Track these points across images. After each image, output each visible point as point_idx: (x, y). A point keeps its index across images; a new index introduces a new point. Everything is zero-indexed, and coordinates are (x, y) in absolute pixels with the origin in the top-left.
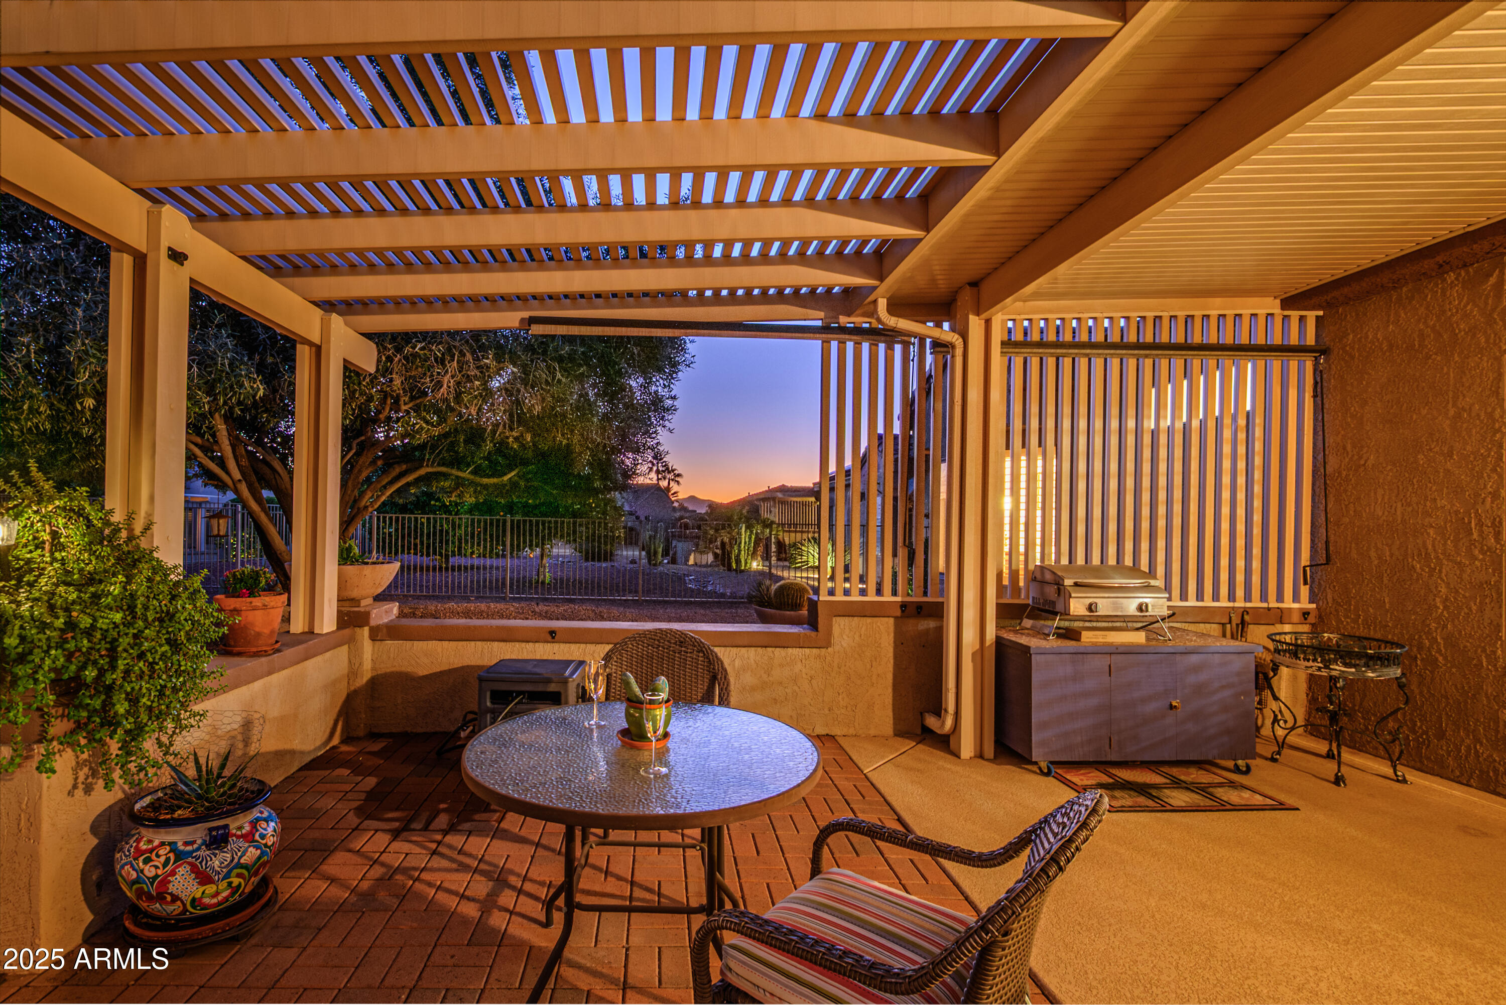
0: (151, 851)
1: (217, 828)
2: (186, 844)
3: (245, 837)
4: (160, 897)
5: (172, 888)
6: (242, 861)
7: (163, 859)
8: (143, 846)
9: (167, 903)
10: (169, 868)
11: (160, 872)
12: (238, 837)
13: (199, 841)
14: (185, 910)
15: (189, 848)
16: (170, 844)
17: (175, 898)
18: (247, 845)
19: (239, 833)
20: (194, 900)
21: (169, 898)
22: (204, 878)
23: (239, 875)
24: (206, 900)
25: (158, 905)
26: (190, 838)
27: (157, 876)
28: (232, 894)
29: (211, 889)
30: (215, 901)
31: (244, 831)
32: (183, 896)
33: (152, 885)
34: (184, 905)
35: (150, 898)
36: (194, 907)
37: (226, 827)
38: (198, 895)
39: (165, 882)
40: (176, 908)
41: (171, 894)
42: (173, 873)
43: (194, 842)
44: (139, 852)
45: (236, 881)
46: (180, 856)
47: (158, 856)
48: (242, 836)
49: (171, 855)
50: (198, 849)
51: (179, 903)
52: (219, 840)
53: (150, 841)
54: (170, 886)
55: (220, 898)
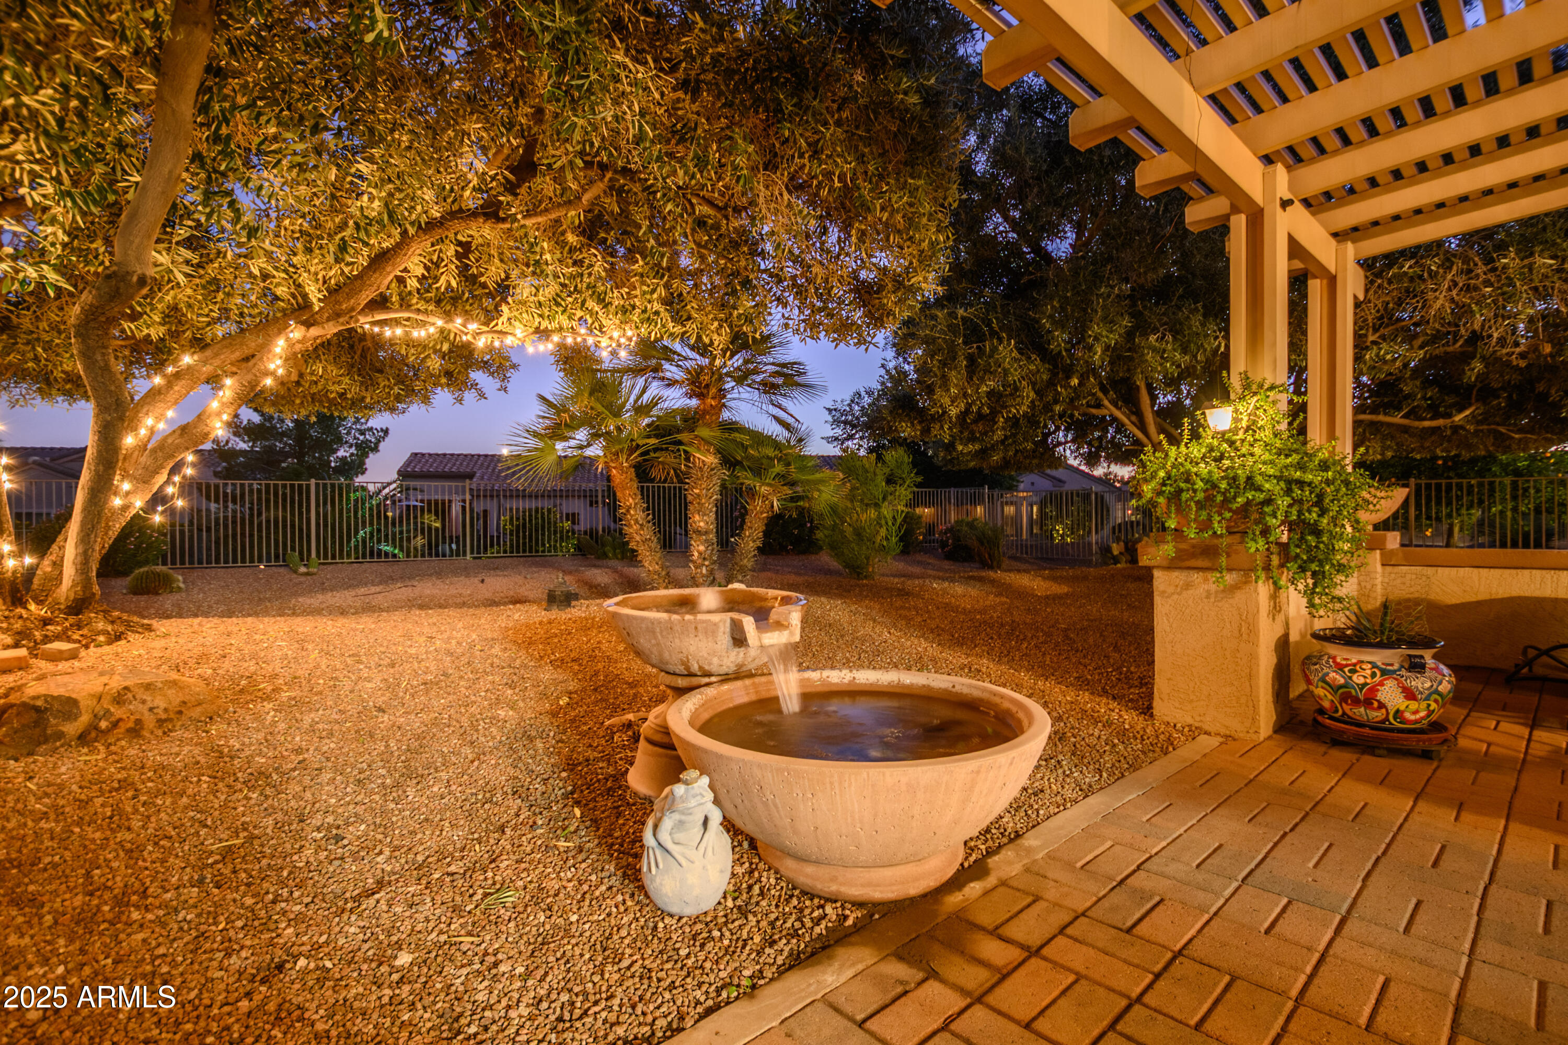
0: (1353, 665)
1: (1413, 657)
2: (1387, 664)
3: (1436, 671)
4: (1368, 702)
5: (1381, 696)
6: (1439, 689)
7: (1368, 673)
8: (1342, 662)
9: (1373, 709)
10: (1376, 681)
11: (1368, 681)
12: (1429, 669)
13: (1401, 664)
14: (1387, 719)
15: (1392, 668)
16: (1373, 662)
17: (1382, 706)
18: (1440, 676)
20: (1398, 711)
21: (1376, 704)
22: (1410, 694)
23: (1436, 701)
24: (1408, 715)
25: (1362, 709)
26: (1390, 660)
27: (1366, 684)
28: (1428, 715)
29: (1414, 705)
30: (1413, 717)
32: (1389, 705)
33: (1361, 690)
34: (1388, 713)
35: (1356, 702)
36: (1395, 719)
38: (1402, 708)
39: (1373, 690)
40: (1378, 715)
41: (1379, 701)
42: (1381, 684)
43: (1392, 665)
44: (1340, 665)
45: (1434, 706)
46: (1385, 672)
47: (1363, 669)
48: (1432, 669)
49: (1376, 672)
50: (1401, 670)
51: (1384, 711)
52: (1417, 667)
54: (1379, 694)
55: (1418, 716)
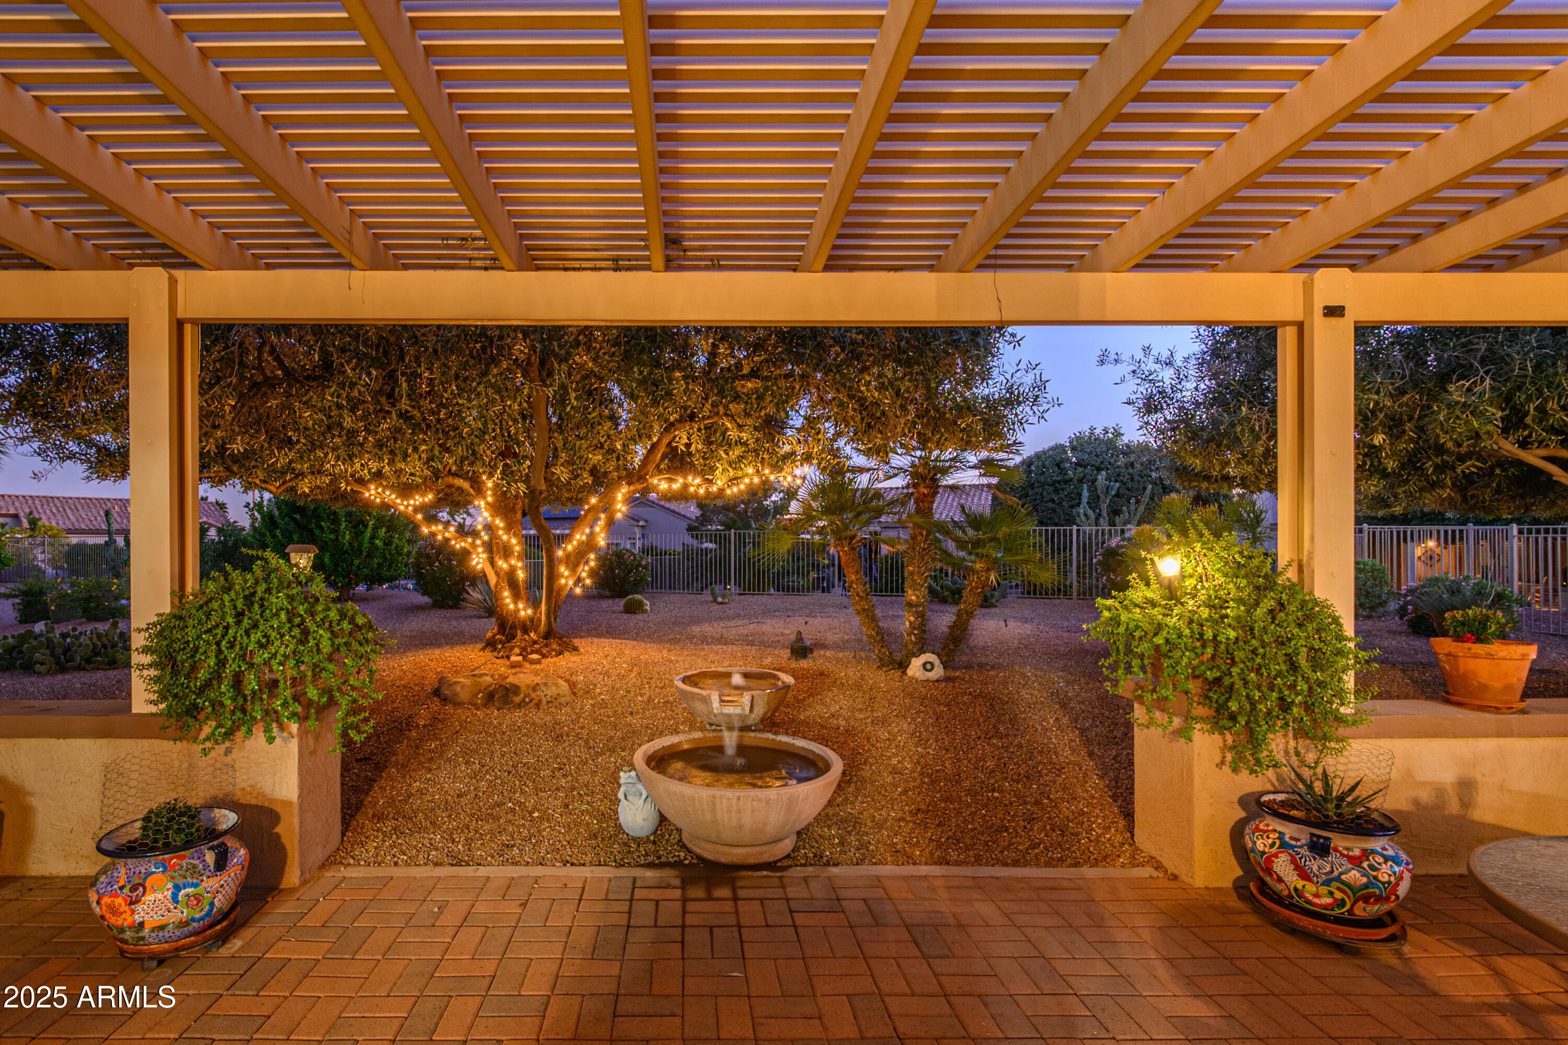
0: (1265, 831)
1: (1319, 837)
2: (1291, 838)
3: (1351, 859)
4: (1268, 872)
5: (1275, 868)
6: (1343, 877)
7: (1270, 841)
8: (1262, 826)
9: (1274, 880)
10: (1274, 850)
11: (1267, 851)
12: (1342, 855)
13: (1303, 841)
14: (1289, 895)
15: (1293, 843)
16: (1280, 833)
17: (1280, 880)
18: (1350, 866)
19: (1345, 852)
20: (1297, 890)
21: (1273, 876)
22: (1304, 875)
23: (1341, 891)
24: (1308, 897)
25: (1268, 878)
26: (1296, 835)
27: (1264, 853)
28: (1337, 906)
29: (1311, 888)
30: (1317, 902)
31: (1351, 853)
32: (1287, 882)
33: (1261, 857)
34: (1288, 890)
35: (1264, 871)
36: (1297, 897)
37: (1328, 839)
38: (1301, 889)
39: (1271, 861)
41: (1275, 873)
42: (1276, 856)
43: (1298, 840)
44: (1257, 829)
45: (1339, 896)
46: (1284, 845)
47: (1268, 837)
48: (1347, 856)
49: (1278, 842)
50: (1301, 847)
51: (1283, 885)
52: (1320, 848)
53: (1267, 825)
54: (1275, 866)
55: (1322, 902)
